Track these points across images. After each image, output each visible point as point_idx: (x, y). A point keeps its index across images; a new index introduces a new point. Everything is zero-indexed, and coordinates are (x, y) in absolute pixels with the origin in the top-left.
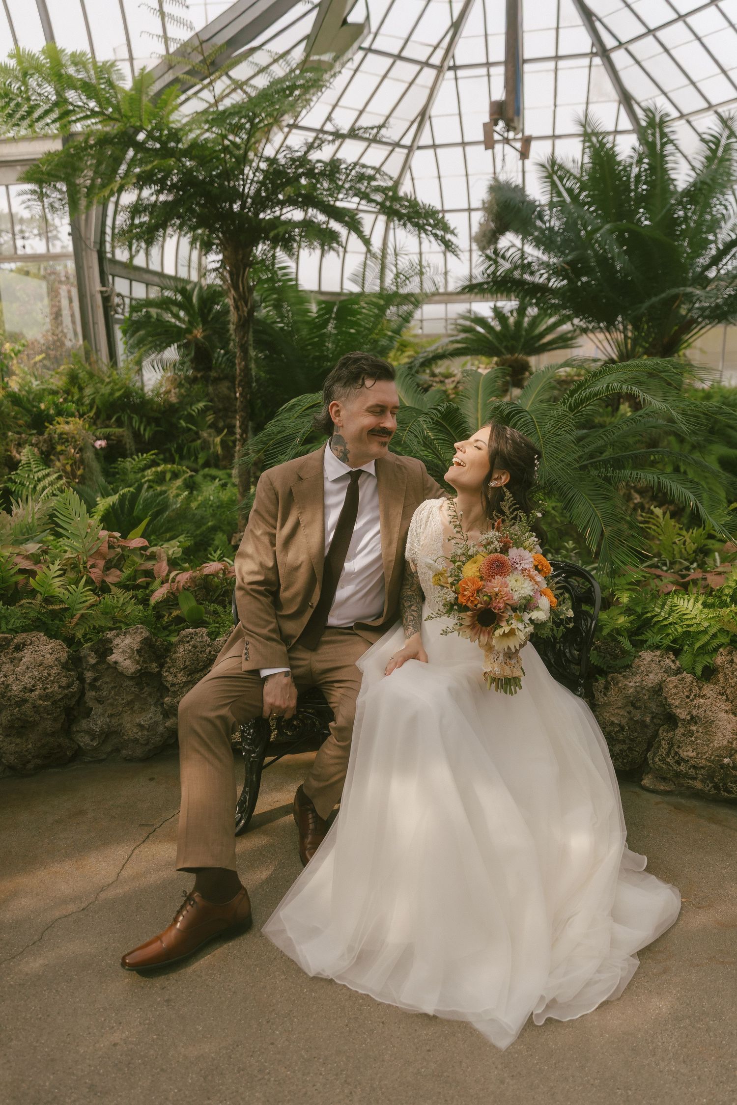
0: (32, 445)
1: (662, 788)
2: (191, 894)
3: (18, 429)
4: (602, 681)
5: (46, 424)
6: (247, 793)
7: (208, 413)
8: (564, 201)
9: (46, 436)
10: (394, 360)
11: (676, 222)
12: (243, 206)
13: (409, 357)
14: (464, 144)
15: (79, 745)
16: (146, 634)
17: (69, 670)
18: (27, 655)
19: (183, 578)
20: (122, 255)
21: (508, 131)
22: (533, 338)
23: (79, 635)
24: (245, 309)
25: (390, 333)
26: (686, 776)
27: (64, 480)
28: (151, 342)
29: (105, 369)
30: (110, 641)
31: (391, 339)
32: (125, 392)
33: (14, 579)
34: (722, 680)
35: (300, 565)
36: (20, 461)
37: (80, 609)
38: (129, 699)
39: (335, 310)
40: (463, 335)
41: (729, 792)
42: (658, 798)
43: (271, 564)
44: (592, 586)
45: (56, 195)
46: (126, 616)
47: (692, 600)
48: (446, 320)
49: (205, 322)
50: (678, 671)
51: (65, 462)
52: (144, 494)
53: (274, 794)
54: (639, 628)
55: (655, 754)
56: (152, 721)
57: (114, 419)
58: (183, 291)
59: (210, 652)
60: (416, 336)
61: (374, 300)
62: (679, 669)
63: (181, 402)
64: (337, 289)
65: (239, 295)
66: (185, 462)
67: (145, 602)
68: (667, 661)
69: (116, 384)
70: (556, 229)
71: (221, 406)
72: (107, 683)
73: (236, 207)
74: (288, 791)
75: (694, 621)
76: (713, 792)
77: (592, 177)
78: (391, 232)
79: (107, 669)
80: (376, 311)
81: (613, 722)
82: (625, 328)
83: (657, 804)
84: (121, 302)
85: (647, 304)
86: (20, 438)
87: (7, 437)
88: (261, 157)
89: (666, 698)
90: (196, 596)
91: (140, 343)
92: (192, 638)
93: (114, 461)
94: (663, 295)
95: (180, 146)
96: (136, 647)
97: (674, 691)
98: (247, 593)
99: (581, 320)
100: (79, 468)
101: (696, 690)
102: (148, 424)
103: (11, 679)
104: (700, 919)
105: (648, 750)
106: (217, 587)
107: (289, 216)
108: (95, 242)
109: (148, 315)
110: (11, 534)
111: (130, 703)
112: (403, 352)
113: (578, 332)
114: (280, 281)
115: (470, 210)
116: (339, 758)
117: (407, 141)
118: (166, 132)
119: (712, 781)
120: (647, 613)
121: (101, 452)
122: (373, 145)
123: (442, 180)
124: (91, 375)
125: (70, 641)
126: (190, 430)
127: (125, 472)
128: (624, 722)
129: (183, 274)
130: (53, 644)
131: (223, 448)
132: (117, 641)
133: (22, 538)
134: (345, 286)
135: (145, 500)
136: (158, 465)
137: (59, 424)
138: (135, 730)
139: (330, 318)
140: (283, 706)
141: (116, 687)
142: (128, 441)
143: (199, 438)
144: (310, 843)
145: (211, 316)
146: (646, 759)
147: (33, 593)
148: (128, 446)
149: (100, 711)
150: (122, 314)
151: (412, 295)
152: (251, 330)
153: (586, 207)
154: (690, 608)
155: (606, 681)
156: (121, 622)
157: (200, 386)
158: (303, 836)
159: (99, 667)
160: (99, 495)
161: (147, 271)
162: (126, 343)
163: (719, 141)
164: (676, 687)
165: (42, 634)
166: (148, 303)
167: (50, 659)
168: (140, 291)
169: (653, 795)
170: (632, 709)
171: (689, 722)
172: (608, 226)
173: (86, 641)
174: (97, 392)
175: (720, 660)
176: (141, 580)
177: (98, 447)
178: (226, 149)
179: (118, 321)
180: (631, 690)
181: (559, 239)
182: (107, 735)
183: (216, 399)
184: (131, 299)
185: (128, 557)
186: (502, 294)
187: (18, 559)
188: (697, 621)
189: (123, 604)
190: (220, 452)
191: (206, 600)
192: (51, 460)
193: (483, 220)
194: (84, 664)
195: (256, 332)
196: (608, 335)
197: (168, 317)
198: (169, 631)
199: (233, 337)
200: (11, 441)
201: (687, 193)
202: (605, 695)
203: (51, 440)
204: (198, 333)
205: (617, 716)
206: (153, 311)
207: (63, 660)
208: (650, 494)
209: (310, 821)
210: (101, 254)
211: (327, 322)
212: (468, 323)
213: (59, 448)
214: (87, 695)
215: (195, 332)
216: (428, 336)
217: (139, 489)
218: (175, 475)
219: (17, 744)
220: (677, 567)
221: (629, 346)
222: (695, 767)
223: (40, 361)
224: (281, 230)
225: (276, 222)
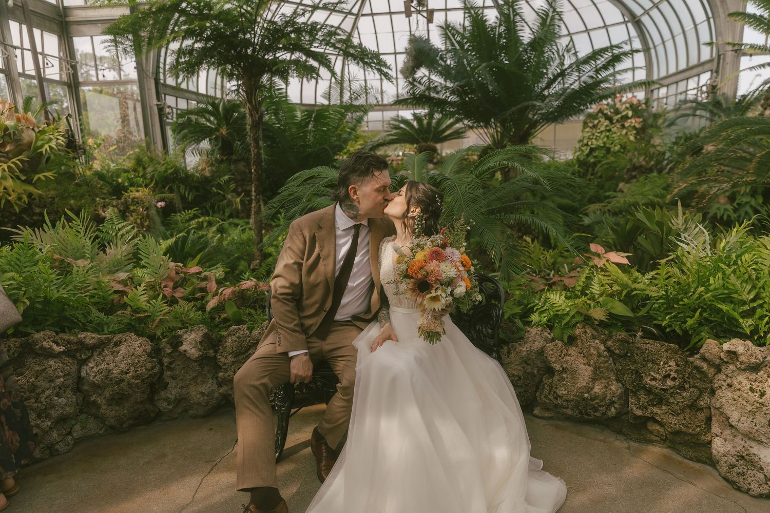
0: (113, 206)
1: (546, 415)
2: (248, 506)
3: (103, 196)
4: (506, 348)
5: (123, 192)
6: (279, 435)
7: (231, 182)
8: (456, 49)
9: (123, 200)
10: (351, 147)
11: (524, 63)
12: (254, 51)
13: (360, 145)
14: (391, 13)
15: (159, 409)
16: (205, 331)
17: (152, 357)
18: (123, 349)
19: (228, 291)
20: (171, 81)
21: (419, 6)
22: (439, 132)
23: (159, 333)
24: (257, 116)
25: (349, 130)
26: (562, 406)
27: (136, 230)
28: (192, 137)
29: (160, 154)
30: (181, 337)
31: (350, 133)
32: (175, 170)
33: (111, 297)
34: (580, 344)
35: (319, 284)
36: (105, 218)
37: (159, 316)
38: (194, 375)
39: (313, 116)
40: (394, 131)
41: (589, 415)
42: (544, 422)
43: (297, 282)
44: (498, 287)
45: (128, 43)
46: (190, 319)
47: (558, 294)
48: (383, 121)
49: (228, 124)
50: (553, 340)
51: (136, 217)
52: (191, 237)
53: (296, 434)
54: (525, 313)
55: (541, 393)
56: (210, 389)
57: (167, 188)
58: (213, 105)
59: (249, 341)
60: (364, 131)
61: (338, 109)
62: (553, 338)
63: (212, 176)
64: (313, 102)
65: (253, 107)
66: (216, 215)
67: (202, 309)
68: (546, 334)
69: (169, 165)
70: (452, 66)
71: (239, 178)
72: (178, 365)
73: (249, 51)
74: (305, 431)
75: (561, 308)
76: (579, 416)
77: (472, 34)
78: (346, 67)
79: (179, 355)
80: (339, 116)
81: (514, 374)
82: (496, 126)
83: (544, 425)
84: (170, 111)
85: (509, 112)
86: (105, 202)
87: (95, 201)
88: (265, 20)
89: (546, 357)
90: (236, 304)
91: (184, 138)
92: (237, 332)
93: (169, 215)
94: (519, 106)
95: (212, 12)
96: (199, 340)
97: (551, 352)
98: (279, 300)
99: (469, 121)
100: (146, 221)
101: (565, 352)
102: (191, 190)
103: (112, 366)
104: (580, 499)
105: (536, 391)
106: (250, 297)
107: (284, 57)
108: (152, 73)
109: (189, 120)
110: (107, 267)
111: (195, 378)
112: (356, 141)
113: (467, 128)
114: (277, 97)
115: (395, 53)
116: (343, 407)
117: (355, 11)
118: (202, 4)
119: (578, 409)
120: (530, 304)
121: (160, 210)
122: (333, 13)
123: (378, 35)
124: (151, 160)
125: (152, 338)
126: (219, 194)
127: (176, 223)
128: (521, 373)
129: (211, 92)
130: (141, 340)
131: (241, 205)
132: (185, 336)
133: (114, 269)
134: (318, 100)
135: (193, 241)
136: (199, 217)
137: (132, 192)
138: (198, 396)
139: (310, 121)
140: (304, 375)
141: (185, 368)
142: (177, 202)
143: (225, 199)
144: (324, 466)
145: (232, 120)
146: (535, 398)
147: (124, 306)
148: (177, 205)
149: (174, 385)
150: (172, 119)
151: (362, 106)
152: (261, 129)
153: (470, 53)
154: (558, 300)
155: (509, 348)
156: (187, 323)
157: (226, 165)
158: (319, 461)
159: (174, 355)
160: (161, 238)
161: (187, 91)
162: (175, 138)
163: (548, 14)
164: (552, 350)
165: (133, 334)
166: (189, 112)
167: (139, 351)
168: (183, 104)
169: (541, 420)
170: (525, 365)
171: (562, 372)
172: (484, 64)
173: (164, 337)
174: (155, 170)
175: (577, 331)
176: (198, 295)
177: (159, 207)
178: (242, 15)
179: (169, 124)
180: (524, 353)
181: (454, 72)
182: (179, 401)
183: (236, 174)
184: (177, 109)
185: (189, 279)
186: (419, 105)
187: (113, 284)
188: (562, 308)
189: (188, 311)
190: (239, 208)
191: (243, 306)
192: (127, 216)
193: (406, 60)
194: (163, 353)
195: (263, 130)
196: (486, 130)
197: (203, 121)
198: (220, 328)
199: (249, 133)
200: (99, 204)
201: (530, 44)
202: (508, 357)
203: (126, 203)
204: (224, 131)
205: (518, 371)
206: (193, 117)
207: (148, 351)
208: (517, 228)
209: (324, 451)
210: (157, 80)
211: (308, 123)
212: (397, 123)
213: (132, 208)
214: (165, 374)
215: (222, 130)
216: (372, 131)
217: (188, 233)
218: (210, 224)
219: (116, 411)
220: (543, 274)
221: (499, 138)
222: (567, 401)
223: (114, 150)
224: (280, 66)
225: (276, 61)
